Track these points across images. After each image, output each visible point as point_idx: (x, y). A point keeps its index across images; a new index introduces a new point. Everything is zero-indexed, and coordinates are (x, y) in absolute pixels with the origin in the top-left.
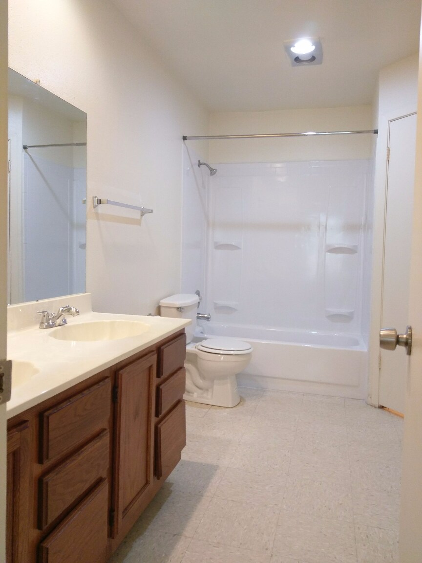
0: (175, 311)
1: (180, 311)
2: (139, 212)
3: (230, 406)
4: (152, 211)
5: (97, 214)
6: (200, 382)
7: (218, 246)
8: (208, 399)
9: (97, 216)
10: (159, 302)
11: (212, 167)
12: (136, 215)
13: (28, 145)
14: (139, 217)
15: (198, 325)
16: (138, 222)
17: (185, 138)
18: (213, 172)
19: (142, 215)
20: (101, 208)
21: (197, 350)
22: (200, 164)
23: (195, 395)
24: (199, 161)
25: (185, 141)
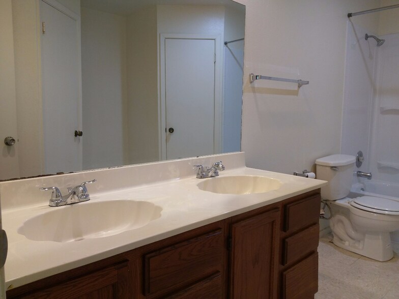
0: (328, 169)
1: (334, 170)
2: (297, 84)
3: (381, 260)
4: (307, 83)
5: (253, 88)
6: (353, 233)
7: (384, 112)
8: (360, 249)
9: (254, 90)
10: (315, 161)
11: (379, 38)
12: (294, 87)
13: (228, 41)
14: (296, 88)
15: (359, 182)
16: (295, 93)
17: (350, 15)
18: (380, 42)
19: (299, 86)
20: (258, 83)
21: (349, 205)
22: (367, 37)
23: (347, 243)
24: (366, 35)
25: (351, 18)
